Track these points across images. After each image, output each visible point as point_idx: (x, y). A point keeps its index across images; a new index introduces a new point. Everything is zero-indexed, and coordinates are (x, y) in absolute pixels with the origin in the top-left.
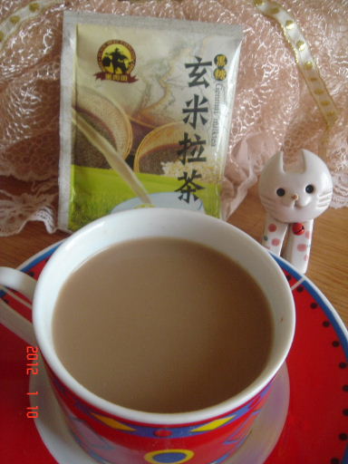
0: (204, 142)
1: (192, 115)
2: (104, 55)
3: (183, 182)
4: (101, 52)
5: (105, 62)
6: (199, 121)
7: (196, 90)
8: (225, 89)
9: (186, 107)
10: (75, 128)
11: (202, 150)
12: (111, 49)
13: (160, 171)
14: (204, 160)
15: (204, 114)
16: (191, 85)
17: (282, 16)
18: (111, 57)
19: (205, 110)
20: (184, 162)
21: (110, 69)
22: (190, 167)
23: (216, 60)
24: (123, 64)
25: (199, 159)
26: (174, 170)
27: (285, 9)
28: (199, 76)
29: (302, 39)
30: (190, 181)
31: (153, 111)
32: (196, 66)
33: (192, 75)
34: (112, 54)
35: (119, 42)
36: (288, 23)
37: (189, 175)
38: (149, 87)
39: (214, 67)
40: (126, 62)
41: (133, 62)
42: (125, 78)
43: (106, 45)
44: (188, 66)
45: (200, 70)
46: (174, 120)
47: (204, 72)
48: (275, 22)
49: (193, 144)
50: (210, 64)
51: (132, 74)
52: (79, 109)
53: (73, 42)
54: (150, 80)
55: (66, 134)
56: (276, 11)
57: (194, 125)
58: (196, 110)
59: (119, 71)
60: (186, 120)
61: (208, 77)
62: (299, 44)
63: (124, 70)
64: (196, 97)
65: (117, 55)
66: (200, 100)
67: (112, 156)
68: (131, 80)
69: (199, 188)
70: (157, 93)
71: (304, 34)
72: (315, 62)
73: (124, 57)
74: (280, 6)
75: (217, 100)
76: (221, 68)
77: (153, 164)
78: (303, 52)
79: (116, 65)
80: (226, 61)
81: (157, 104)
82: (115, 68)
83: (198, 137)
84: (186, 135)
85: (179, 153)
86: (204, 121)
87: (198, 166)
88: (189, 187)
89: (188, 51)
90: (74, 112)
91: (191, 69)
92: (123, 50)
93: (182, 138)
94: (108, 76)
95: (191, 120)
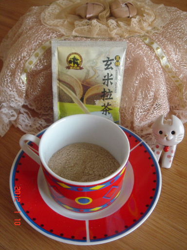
0: (112, 92)
1: (107, 81)
2: (69, 59)
3: (104, 107)
4: (68, 58)
5: (70, 62)
6: (109, 83)
7: (108, 71)
8: (119, 69)
9: (104, 78)
10: (59, 88)
11: (111, 95)
12: (72, 56)
13: (94, 104)
14: (112, 98)
15: (111, 81)
16: (106, 69)
17: (155, 46)
18: (72, 60)
19: (112, 79)
20: (104, 100)
21: (72, 65)
22: (106, 102)
23: (115, 58)
24: (78, 62)
25: (110, 99)
26: (100, 103)
27: (157, 42)
28: (109, 65)
29: (164, 55)
30: (106, 107)
31: (90, 80)
32: (107, 61)
33: (106, 65)
34: (73, 59)
35: (75, 53)
36: (157, 48)
37: (106, 105)
38: (88, 71)
39: (115, 61)
40: (79, 62)
41: (82, 61)
42: (79, 68)
43: (70, 55)
44: (104, 61)
45: (109, 63)
46: (99, 83)
47: (111, 63)
48: (151, 48)
49: (107, 93)
50: (113, 60)
51: (81, 66)
52: (60, 80)
53: (56, 54)
54: (89, 68)
55: (55, 90)
56: (152, 43)
57: (107, 85)
58: (108, 79)
59: (76, 65)
60: (104, 83)
61: (113, 65)
62: (162, 57)
63: (78, 65)
64: (108, 74)
65: (74, 59)
66: (110, 75)
67: (74, 97)
68: (81, 68)
69: (110, 109)
70: (92, 73)
71: (165, 53)
72: (170, 65)
73: (77, 60)
74: (155, 41)
75: (117, 75)
76: (118, 61)
77: (91, 101)
78: (164, 61)
80: (120, 58)
81: (92, 77)
82: (74, 64)
83: (109, 90)
84: (104, 89)
85: (102, 96)
86: (112, 83)
87: (110, 101)
88: (106, 109)
89: (104, 55)
90: (58, 81)
91: (106, 63)
92: (77, 57)
93: (103, 91)
94: (71, 68)
95: (106, 83)
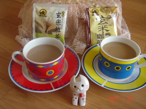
0: (60, 28)
1: (58, 23)
3: (56, 36)
4: (40, 11)
5: (41, 13)
6: (59, 24)
7: (58, 18)
8: (64, 18)
9: (56, 22)
10: (35, 25)
11: (60, 30)
12: (42, 11)
13: (52, 34)
14: (60, 32)
15: (60, 23)
16: (57, 17)
19: (60, 22)
20: (56, 32)
21: (42, 14)
22: (58, 33)
23: (62, 13)
25: (59, 32)
26: (54, 34)
28: (59, 16)
30: (57, 36)
31: (50, 22)
32: (58, 14)
33: (57, 15)
35: (44, 9)
37: (57, 35)
38: (49, 18)
39: (62, 14)
40: (45, 13)
41: (46, 13)
42: (45, 16)
43: (41, 10)
44: (57, 14)
45: (59, 15)
46: (54, 24)
47: (60, 15)
49: (58, 29)
50: (61, 13)
51: (46, 15)
53: (35, 9)
54: (49, 16)
57: (58, 25)
58: (58, 22)
60: (56, 24)
61: (61, 16)
63: (44, 15)
64: (58, 20)
65: (43, 12)
66: (59, 20)
67: (42, 31)
68: (46, 16)
69: (59, 37)
70: (51, 19)
74: (97, 4)
75: (62, 20)
76: (63, 14)
77: (50, 33)
79: (43, 14)
80: (64, 13)
81: (51, 21)
83: (59, 27)
84: (57, 27)
85: (55, 31)
86: (60, 24)
87: (59, 33)
89: (57, 11)
90: (35, 22)
93: (56, 28)
94: (41, 16)
95: (57, 24)
